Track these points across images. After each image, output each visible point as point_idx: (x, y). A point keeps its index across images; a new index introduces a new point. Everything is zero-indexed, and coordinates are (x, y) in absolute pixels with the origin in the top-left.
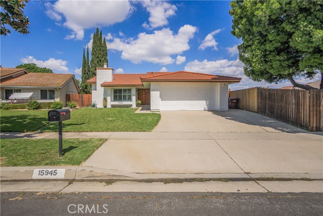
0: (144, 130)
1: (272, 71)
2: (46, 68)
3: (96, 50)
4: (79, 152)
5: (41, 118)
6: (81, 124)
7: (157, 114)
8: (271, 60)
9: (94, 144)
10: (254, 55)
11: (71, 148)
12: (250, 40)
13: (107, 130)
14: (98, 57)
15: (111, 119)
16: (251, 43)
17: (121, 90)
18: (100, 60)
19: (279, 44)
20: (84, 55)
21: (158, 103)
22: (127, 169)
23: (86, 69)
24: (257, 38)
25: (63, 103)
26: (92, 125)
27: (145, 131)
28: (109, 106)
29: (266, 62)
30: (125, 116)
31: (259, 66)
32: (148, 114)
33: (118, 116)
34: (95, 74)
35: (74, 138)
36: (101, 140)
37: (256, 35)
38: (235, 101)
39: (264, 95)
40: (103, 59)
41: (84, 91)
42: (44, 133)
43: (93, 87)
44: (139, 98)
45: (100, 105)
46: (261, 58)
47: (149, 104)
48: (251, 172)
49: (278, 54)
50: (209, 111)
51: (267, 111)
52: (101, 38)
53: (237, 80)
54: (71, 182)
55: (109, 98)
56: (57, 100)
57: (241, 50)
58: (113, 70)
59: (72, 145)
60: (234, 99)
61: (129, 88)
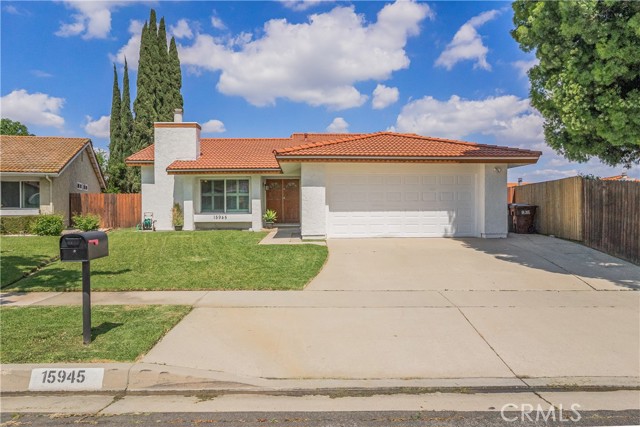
0: (284, 285)
1: (609, 137)
2: (9, 121)
3: (148, 71)
4: (129, 333)
5: (11, 257)
6: (120, 272)
7: (318, 248)
8: (606, 107)
9: (164, 319)
10: (564, 95)
11: (106, 327)
12: (556, 55)
13: (190, 286)
14: (155, 91)
15: (197, 259)
16: (556, 63)
17: (221, 182)
18: (161, 100)
19: (624, 70)
20: (116, 84)
21: (320, 217)
22: (244, 368)
23: (123, 122)
24: (572, 52)
25: (63, 217)
26: (149, 275)
27: (286, 289)
28: (188, 226)
29: (595, 112)
30: (233, 251)
31: (578, 124)
32: (295, 247)
33: (216, 252)
34: (147, 139)
35: (111, 303)
36: (177, 308)
37: (570, 44)
38: (528, 212)
39: (597, 197)
40: (169, 96)
41: (116, 185)
42: (29, 294)
43: (144, 174)
44: (269, 204)
45: (164, 224)
46: (581, 103)
47: (297, 220)
48: (532, 375)
49: (624, 96)
50: (456, 238)
51: (605, 240)
52: (163, 37)
53: (530, 157)
54: (119, 396)
55: (188, 206)
56: (47, 210)
57: (538, 82)
58: (199, 128)
59: (109, 320)
60: (525, 208)
61: (243, 176)
